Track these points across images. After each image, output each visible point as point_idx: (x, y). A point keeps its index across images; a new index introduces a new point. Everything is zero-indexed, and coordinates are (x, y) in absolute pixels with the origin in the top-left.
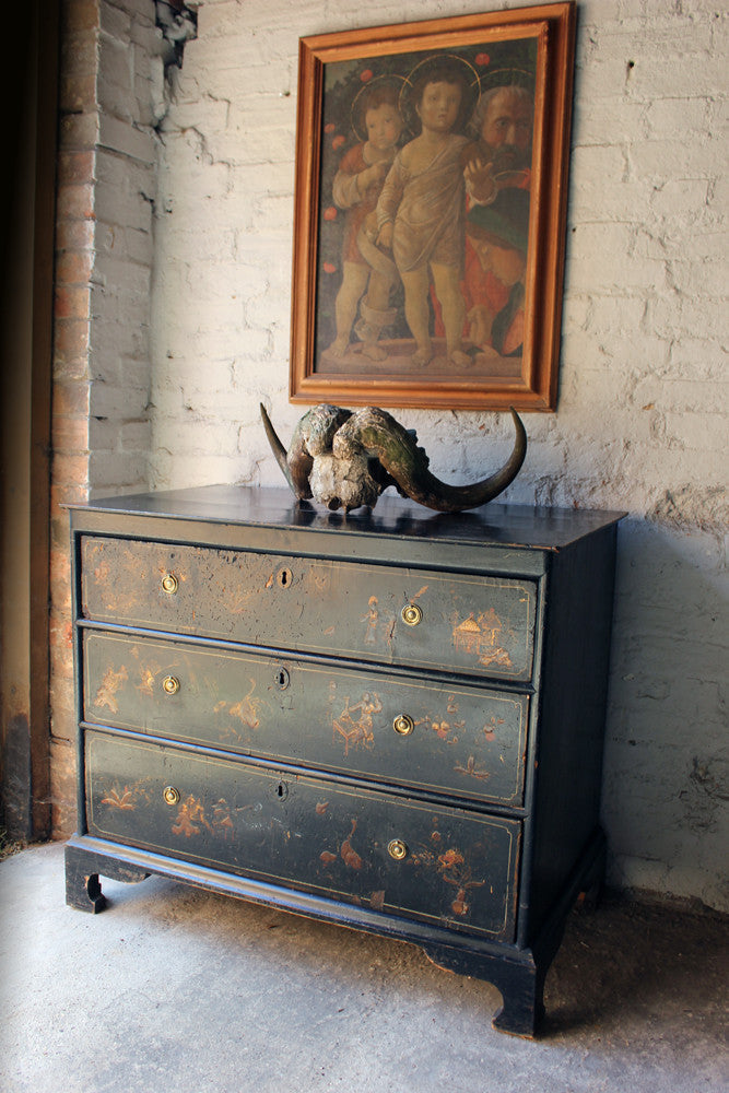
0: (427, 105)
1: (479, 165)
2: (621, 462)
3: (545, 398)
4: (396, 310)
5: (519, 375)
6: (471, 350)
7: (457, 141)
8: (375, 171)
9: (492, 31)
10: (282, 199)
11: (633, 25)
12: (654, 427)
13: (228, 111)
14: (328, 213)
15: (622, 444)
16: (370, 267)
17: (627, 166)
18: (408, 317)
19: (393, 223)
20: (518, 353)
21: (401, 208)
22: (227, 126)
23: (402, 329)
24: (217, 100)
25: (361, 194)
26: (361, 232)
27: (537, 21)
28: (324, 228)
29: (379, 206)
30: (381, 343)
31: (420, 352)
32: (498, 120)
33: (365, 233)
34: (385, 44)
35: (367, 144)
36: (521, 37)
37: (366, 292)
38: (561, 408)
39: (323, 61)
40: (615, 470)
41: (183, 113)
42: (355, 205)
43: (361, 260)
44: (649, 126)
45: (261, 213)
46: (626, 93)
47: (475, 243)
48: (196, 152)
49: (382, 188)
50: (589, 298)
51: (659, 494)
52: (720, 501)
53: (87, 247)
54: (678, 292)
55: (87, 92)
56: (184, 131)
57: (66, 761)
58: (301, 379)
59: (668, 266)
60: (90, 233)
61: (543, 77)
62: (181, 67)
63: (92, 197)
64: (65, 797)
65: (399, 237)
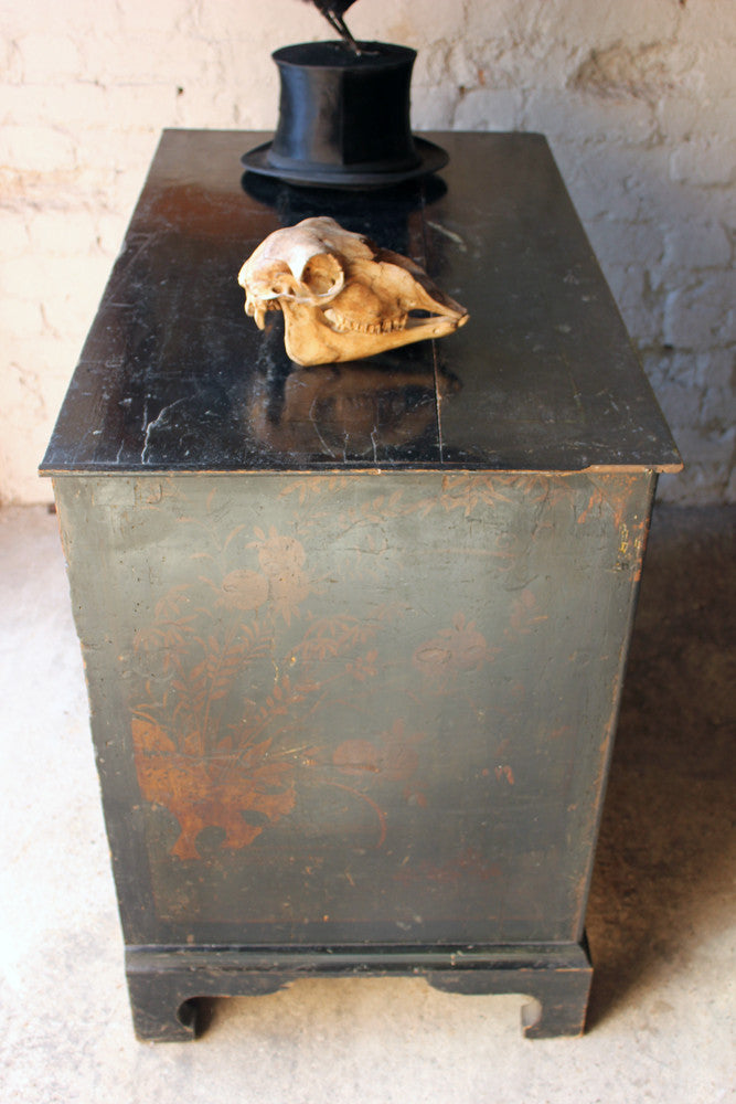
2: (536, 16)
40: (529, 27)
51: (582, 54)
52: (653, 57)
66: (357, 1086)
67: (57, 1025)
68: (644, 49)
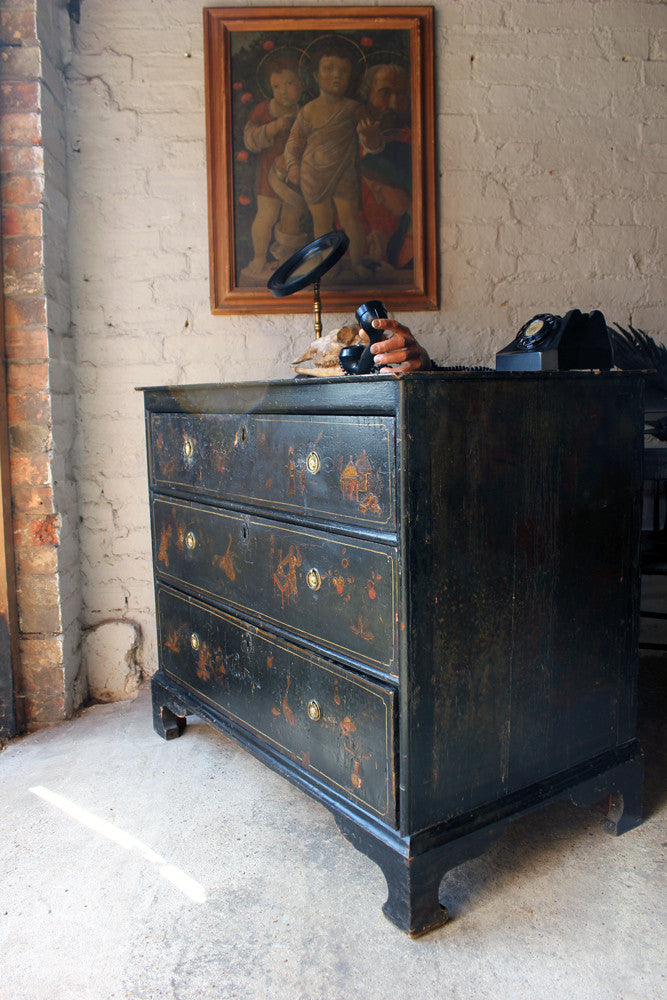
0: (323, 73)
1: (368, 123)
2: (489, 345)
3: (433, 299)
4: (306, 235)
5: (411, 282)
6: (371, 265)
7: (350, 103)
8: (280, 123)
9: (376, 21)
10: (192, 143)
11: (475, 30)
12: (510, 319)
13: (132, 66)
14: (241, 156)
15: (489, 332)
16: (282, 200)
17: (477, 130)
19: (299, 165)
20: (410, 265)
22: (132, 78)
24: (119, 55)
25: (269, 141)
26: (271, 171)
27: (412, 17)
28: (238, 168)
33: (275, 172)
34: (287, 21)
35: (273, 101)
36: (397, 28)
37: (279, 220)
38: (443, 308)
39: (230, 29)
40: (486, 350)
41: (87, 64)
42: (265, 150)
43: (272, 194)
44: (490, 103)
45: (171, 154)
46: (472, 78)
47: (368, 183)
48: (104, 98)
49: (287, 138)
50: (457, 226)
53: (36, 171)
54: (519, 222)
55: (26, 27)
56: (89, 79)
57: (40, 653)
58: (225, 293)
59: (511, 203)
60: (39, 158)
61: (419, 59)
62: (78, 22)
63: (39, 125)
64: (39, 688)
65: (305, 177)
67: (227, 947)
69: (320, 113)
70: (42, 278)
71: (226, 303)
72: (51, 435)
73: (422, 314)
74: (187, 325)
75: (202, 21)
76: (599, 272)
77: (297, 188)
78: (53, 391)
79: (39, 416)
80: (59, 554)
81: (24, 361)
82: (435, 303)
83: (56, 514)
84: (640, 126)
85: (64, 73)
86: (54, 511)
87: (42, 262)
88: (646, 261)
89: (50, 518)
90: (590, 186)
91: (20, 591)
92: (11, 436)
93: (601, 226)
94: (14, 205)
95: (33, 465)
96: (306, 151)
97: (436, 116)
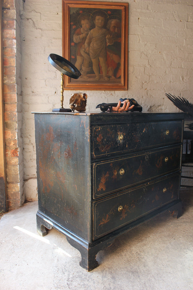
0: (97, 21)
1: (109, 36)
2: (141, 100)
3: (126, 87)
4: (91, 68)
5: (120, 82)
6: (109, 77)
7: (104, 30)
8: (84, 35)
9: (112, 6)
10: (58, 39)
11: (139, 10)
12: (147, 94)
13: (40, 16)
14: (72, 44)
15: (141, 97)
16: (83, 57)
17: (139, 39)
18: (94, 69)
19: (89, 47)
20: (120, 77)
21: (91, 44)
22: (40, 20)
23: (92, 72)
24: (37, 12)
25: (81, 40)
26: (81, 49)
27: (122, 6)
28: (72, 47)
29: (85, 43)
30: (87, 75)
31: (97, 77)
32: (113, 26)
33: (82, 49)
34: (86, 5)
35: (82, 28)
36: (118, 9)
37: (83, 63)
38: (129, 90)
39: (70, 7)
40: (140, 102)
41: (27, 15)
42: (79, 43)
43: (81, 55)
44: (143, 32)
45: (52, 43)
46: (138, 24)
47: (109, 53)
48: (32, 25)
49: (86, 39)
51: (149, 107)
52: (160, 108)
53: (14, 47)
54: (150, 66)
55: (11, 3)
56: (28, 19)
57: (13, 188)
58: (67, 84)
59: (148, 60)
60: (15, 43)
61: (124, 18)
62: (25, 2)
63: (15, 33)
64: (12, 198)
65: (91, 51)
66: (155, 279)
67: (81, 274)
68: (158, 106)
69: (95, 33)
70: (15, 78)
71: (67, 87)
72: (17, 125)
73: (123, 91)
74: (55, 93)
75: (62, 3)
76: (172, 81)
77: (88, 54)
78: (18, 112)
79: (14, 119)
80: (19, 159)
81: (9, 103)
82: (127, 88)
83: (18, 148)
84: (184, 40)
85: (21, 17)
86: (18, 147)
87: (15, 74)
88: (185, 78)
89: (16, 149)
90: (170, 56)
91: (7, 170)
92: (5, 125)
93: (173, 68)
94: (7, 57)
95: (12, 133)
96: (91, 43)
97: (128, 35)
